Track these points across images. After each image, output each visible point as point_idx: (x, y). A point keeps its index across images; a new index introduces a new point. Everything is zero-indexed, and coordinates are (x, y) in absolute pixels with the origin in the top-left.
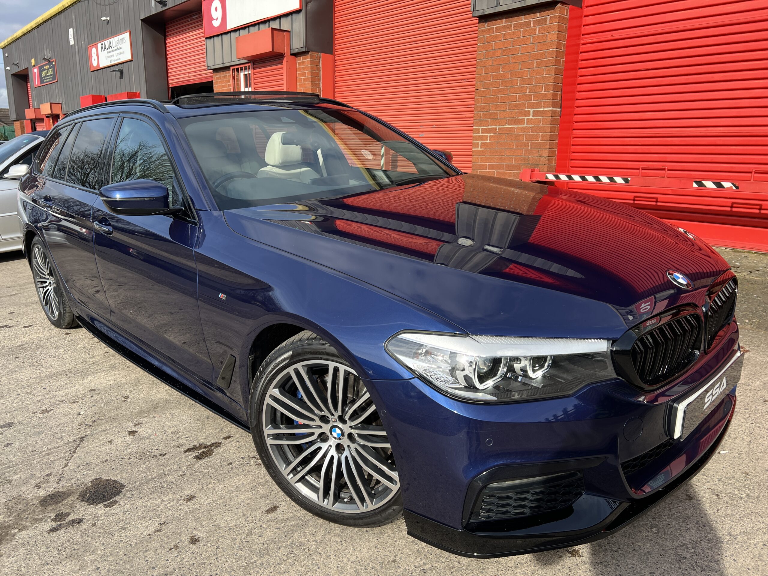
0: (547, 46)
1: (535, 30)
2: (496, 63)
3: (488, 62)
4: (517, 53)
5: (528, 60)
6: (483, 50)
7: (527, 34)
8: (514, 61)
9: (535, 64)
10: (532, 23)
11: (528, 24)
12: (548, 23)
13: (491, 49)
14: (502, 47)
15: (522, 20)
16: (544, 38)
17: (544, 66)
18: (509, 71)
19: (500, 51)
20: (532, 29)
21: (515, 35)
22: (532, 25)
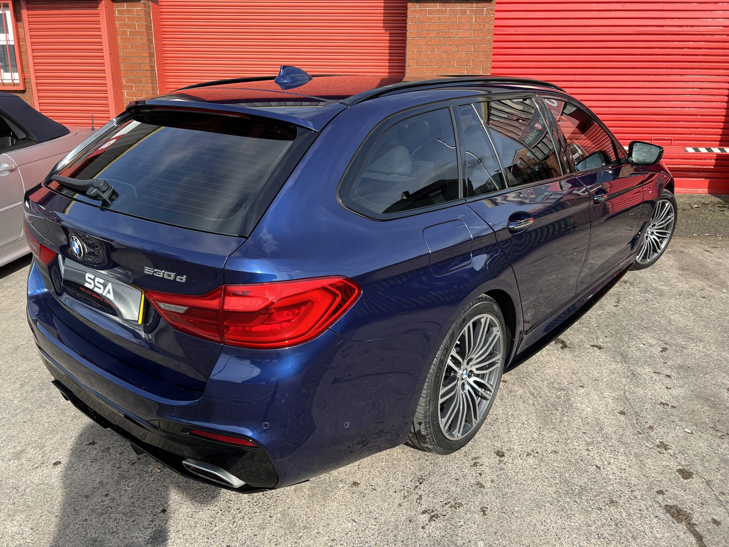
0: (484, 34)
1: (472, 18)
2: (430, 43)
3: (421, 41)
4: (453, 36)
5: (465, 44)
6: (414, 29)
7: (464, 20)
8: (451, 43)
9: (472, 49)
10: (468, 11)
11: (464, 12)
12: (485, 14)
13: (423, 29)
14: (437, 29)
15: (458, 7)
16: (481, 26)
17: (482, 51)
18: (445, 52)
19: (435, 32)
20: (468, 17)
21: (451, 20)
22: (468, 13)
